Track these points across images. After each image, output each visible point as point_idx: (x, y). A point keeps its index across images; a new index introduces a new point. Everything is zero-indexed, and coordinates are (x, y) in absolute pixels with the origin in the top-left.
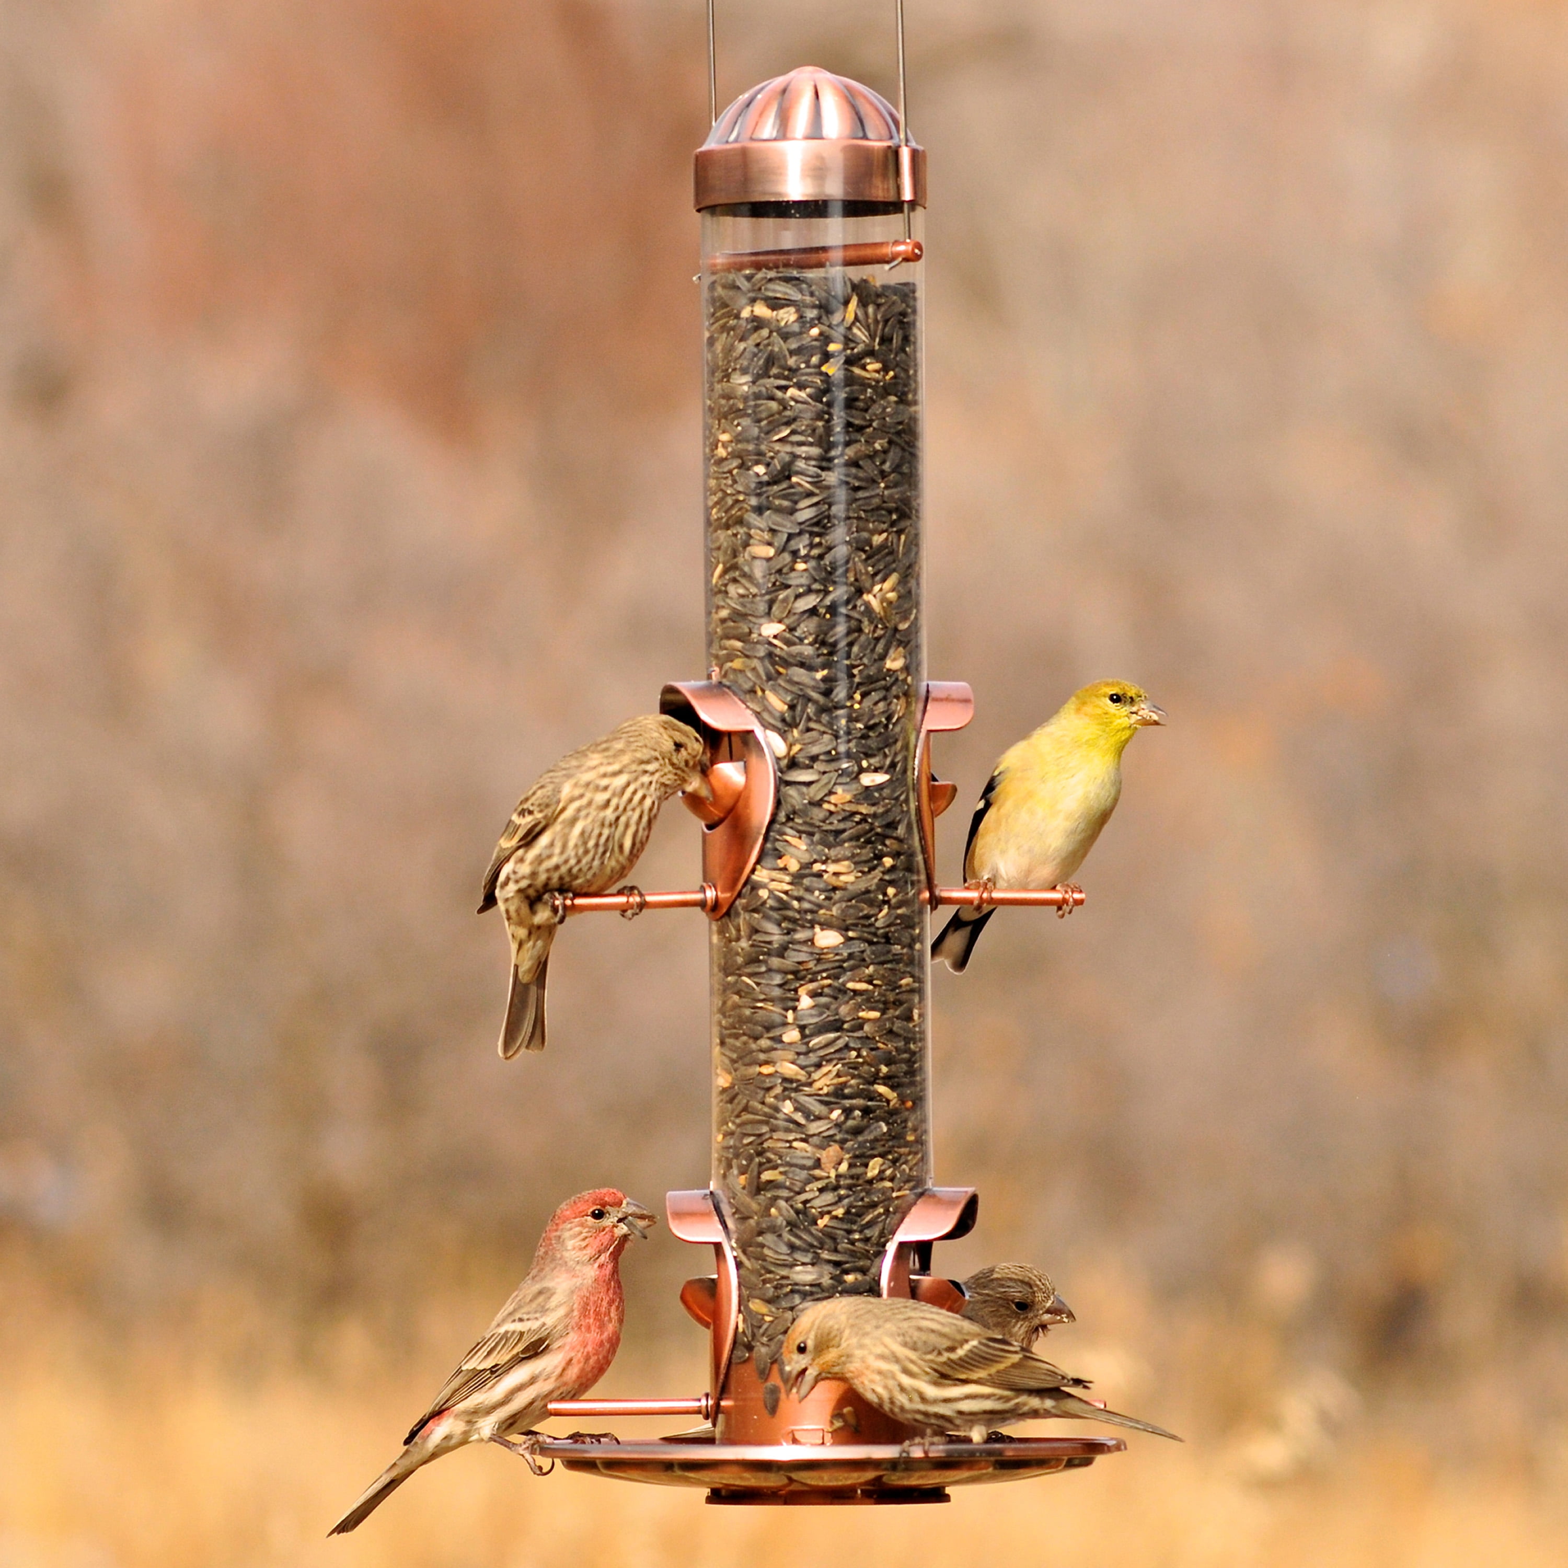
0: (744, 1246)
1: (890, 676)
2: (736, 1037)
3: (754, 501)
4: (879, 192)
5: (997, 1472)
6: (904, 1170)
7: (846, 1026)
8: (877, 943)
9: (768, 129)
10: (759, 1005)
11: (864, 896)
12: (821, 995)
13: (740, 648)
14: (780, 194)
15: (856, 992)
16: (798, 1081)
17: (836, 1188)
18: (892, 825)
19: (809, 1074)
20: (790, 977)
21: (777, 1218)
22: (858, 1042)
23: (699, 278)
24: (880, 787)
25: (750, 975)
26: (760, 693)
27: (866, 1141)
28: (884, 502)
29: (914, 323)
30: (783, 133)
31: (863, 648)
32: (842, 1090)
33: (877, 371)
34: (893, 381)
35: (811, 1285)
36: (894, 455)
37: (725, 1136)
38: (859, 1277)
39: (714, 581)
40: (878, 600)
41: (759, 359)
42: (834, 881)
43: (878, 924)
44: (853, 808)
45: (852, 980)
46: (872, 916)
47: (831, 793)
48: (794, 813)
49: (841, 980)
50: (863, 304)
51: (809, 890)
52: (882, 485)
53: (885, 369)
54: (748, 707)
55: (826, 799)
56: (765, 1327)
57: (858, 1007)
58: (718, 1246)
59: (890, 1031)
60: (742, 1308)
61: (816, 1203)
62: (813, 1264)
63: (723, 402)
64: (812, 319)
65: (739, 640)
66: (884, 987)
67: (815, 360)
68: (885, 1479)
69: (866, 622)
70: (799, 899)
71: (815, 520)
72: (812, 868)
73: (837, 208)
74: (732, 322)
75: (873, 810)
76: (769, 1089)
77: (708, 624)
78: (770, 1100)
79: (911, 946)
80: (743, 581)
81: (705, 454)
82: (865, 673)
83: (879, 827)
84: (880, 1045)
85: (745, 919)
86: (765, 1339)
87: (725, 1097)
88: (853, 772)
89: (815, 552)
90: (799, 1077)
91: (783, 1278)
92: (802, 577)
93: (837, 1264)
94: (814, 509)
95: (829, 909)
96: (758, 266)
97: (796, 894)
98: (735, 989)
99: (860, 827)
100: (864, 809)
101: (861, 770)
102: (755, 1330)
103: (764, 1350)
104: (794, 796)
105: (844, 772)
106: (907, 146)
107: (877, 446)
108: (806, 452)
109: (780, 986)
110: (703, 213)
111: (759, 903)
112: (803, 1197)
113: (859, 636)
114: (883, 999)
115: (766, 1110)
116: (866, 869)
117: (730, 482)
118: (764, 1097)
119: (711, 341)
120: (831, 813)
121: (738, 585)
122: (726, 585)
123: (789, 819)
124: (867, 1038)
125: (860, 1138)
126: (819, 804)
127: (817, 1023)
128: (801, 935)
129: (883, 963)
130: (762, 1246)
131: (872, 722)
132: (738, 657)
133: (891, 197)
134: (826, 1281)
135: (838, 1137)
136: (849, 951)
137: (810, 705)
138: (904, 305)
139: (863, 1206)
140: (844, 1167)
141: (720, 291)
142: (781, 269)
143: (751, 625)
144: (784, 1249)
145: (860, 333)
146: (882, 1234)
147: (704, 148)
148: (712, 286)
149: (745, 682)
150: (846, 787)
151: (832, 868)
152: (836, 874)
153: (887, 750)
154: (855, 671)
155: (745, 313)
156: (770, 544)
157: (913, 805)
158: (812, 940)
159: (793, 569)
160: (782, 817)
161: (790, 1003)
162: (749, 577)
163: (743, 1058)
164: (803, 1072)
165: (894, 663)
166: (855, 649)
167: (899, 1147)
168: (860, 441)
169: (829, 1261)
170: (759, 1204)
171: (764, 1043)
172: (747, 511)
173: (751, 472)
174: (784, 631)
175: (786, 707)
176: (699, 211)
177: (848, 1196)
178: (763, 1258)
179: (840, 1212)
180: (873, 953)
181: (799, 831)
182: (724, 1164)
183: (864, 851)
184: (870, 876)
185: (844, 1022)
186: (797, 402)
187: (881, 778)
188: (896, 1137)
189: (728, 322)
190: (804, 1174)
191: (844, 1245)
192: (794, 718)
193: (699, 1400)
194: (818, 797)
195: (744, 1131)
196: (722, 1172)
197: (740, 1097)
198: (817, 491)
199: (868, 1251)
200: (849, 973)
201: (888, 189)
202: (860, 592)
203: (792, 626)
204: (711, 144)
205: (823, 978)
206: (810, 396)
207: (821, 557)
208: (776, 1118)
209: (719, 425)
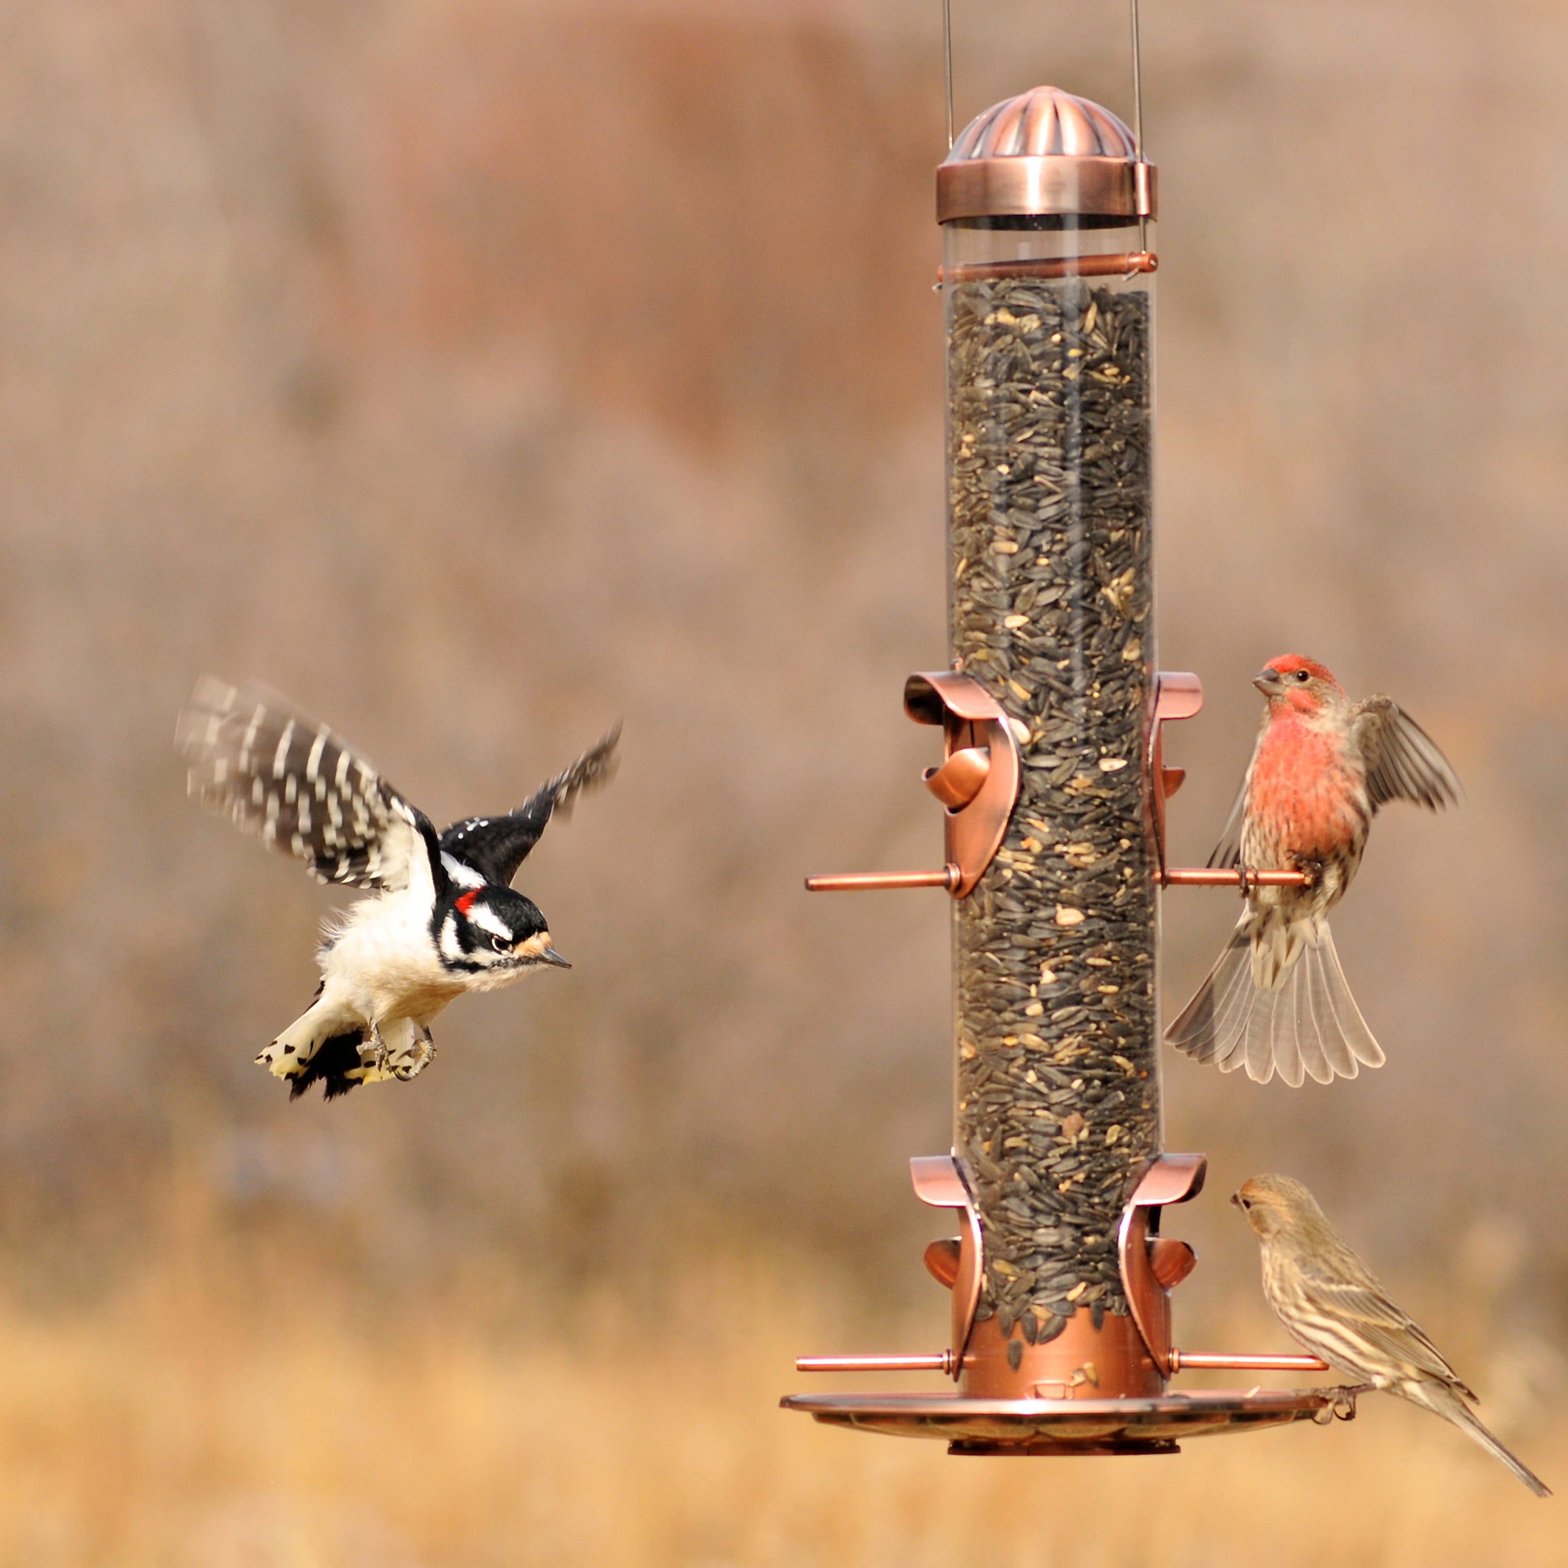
0: (987, 1209)
1: (1127, 667)
2: (980, 1010)
3: (997, 499)
4: (1117, 207)
5: (1233, 1424)
6: (1140, 1138)
7: (1086, 1000)
8: (1115, 921)
9: (1010, 146)
10: (1004, 979)
11: (1103, 876)
12: (1063, 970)
13: (984, 640)
14: (1022, 208)
15: (1096, 968)
16: (1040, 1052)
17: (1076, 1154)
18: (1130, 808)
19: (1052, 1045)
20: (1033, 953)
21: (1019, 1183)
22: (1099, 1015)
23: (940, 287)
24: (1118, 773)
25: (994, 952)
26: (1002, 682)
27: (1105, 1110)
28: (1121, 500)
29: (1146, 331)
30: (1025, 150)
31: (1102, 639)
32: (1083, 1060)
33: (1115, 376)
34: (1130, 385)
35: (1053, 1247)
36: (1131, 455)
37: (968, 1104)
38: (1099, 1239)
39: (958, 575)
40: (1117, 593)
41: (1003, 364)
42: (1076, 862)
43: (1116, 903)
44: (1093, 792)
45: (1092, 956)
46: (1111, 895)
47: (1072, 777)
48: (1037, 796)
49: (1082, 956)
50: (1102, 311)
51: (1050, 870)
52: (1120, 484)
53: (1122, 374)
54: (992, 696)
55: (1068, 783)
56: (1009, 1286)
57: (1098, 982)
58: (962, 1210)
59: (1128, 1005)
60: (986, 1268)
61: (1058, 1168)
62: (1055, 1227)
63: (967, 404)
64: (1055, 326)
65: (983, 630)
66: (1121, 963)
67: (1056, 365)
68: (1127, 1433)
69: (1104, 615)
70: (1042, 879)
71: (1057, 518)
72: (1053, 849)
73: (1074, 221)
74: (976, 329)
75: (1111, 794)
76: (1012, 1060)
77: (951, 617)
78: (1014, 1070)
79: (1144, 924)
80: (987, 575)
81: (947, 454)
82: (1105, 663)
83: (1117, 810)
84: (1118, 1018)
85: (989, 898)
86: (1009, 1298)
87: (968, 1067)
88: (1093, 758)
89: (1057, 548)
90: (1041, 1049)
91: (1026, 1240)
92: (1045, 571)
93: (1078, 1227)
94: (1055, 507)
95: (1070, 888)
96: (1002, 276)
97: (1038, 873)
98: (979, 965)
99: (1099, 810)
100: (1104, 793)
101: (1101, 756)
102: (999, 1289)
103: (1007, 1309)
104: (1037, 781)
105: (1085, 758)
106: (1142, 162)
107: (1115, 447)
108: (1048, 452)
109: (1023, 961)
110: (944, 225)
111: (1003, 882)
112: (1046, 1163)
113: (1098, 628)
114: (1121, 974)
115: (1010, 1079)
116: (1105, 850)
117: (974, 481)
118: (1008, 1067)
119: (954, 348)
120: (1072, 797)
121: (981, 579)
122: (969, 579)
123: (1032, 803)
124: (1106, 1011)
125: (1100, 1107)
126: (1060, 788)
127: (1057, 998)
128: (1043, 913)
129: (1120, 940)
130: (1006, 1209)
131: (1111, 710)
132: (981, 647)
133: (1128, 211)
134: (1068, 1243)
135: (1079, 1105)
136: (1090, 928)
137: (1052, 693)
138: (1139, 313)
139: (1102, 1172)
140: (1084, 1134)
141: (963, 299)
142: (1024, 278)
143: (994, 618)
144: (1027, 1212)
145: (1098, 339)
146: (1120, 1199)
147: (946, 163)
148: (955, 295)
149: (990, 673)
150: (1086, 772)
151: (1073, 849)
152: (1077, 855)
153: (1124, 737)
154: (1095, 661)
155: (989, 320)
156: (1012, 540)
157: (1147, 789)
158: (1052, 919)
159: (1035, 564)
160: (1025, 800)
161: (1031, 976)
162: (993, 571)
163: (988, 1030)
164: (1045, 1044)
165: (1130, 654)
166: (1095, 641)
167: (1136, 1115)
168: (1098, 442)
169: (1070, 1224)
170: (1003, 1170)
171: (1008, 1016)
172: (990, 508)
173: (994, 472)
174: (1027, 623)
175: (1029, 696)
176: (941, 223)
177: (1088, 1162)
178: (1007, 1221)
179: (1080, 1177)
180: (1112, 930)
181: (1042, 815)
182: (967, 1131)
183: (1104, 833)
184: (1108, 857)
185: (1084, 996)
186: (1039, 404)
187: (1119, 764)
188: (1133, 1105)
189: (971, 329)
190: (1046, 1141)
191: (1084, 1209)
192: (1036, 706)
193: (941, 1356)
194: (1060, 782)
195: (989, 1100)
196: (965, 1138)
197: (984, 1067)
198: (1058, 490)
199: (1107, 1214)
200: (1089, 950)
201: (1125, 204)
202: (1098, 586)
203: (1035, 618)
204: (954, 160)
205: (1065, 954)
206: (1052, 399)
207: (1062, 552)
208: (1019, 1088)
209: (963, 426)
